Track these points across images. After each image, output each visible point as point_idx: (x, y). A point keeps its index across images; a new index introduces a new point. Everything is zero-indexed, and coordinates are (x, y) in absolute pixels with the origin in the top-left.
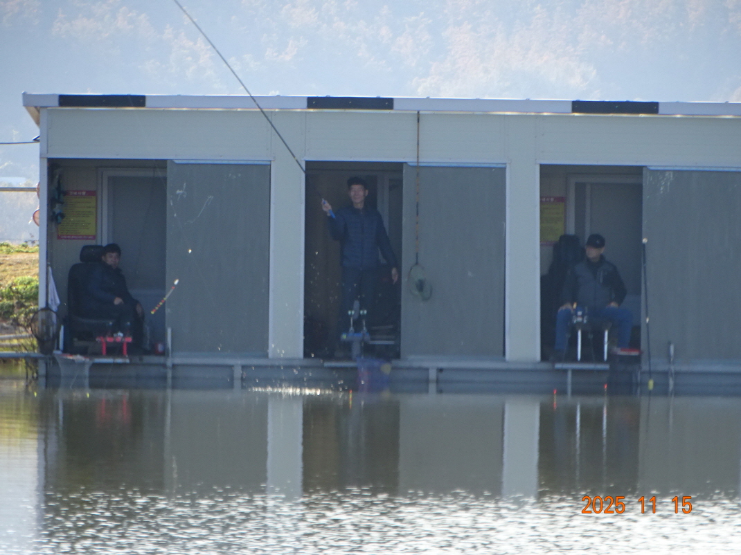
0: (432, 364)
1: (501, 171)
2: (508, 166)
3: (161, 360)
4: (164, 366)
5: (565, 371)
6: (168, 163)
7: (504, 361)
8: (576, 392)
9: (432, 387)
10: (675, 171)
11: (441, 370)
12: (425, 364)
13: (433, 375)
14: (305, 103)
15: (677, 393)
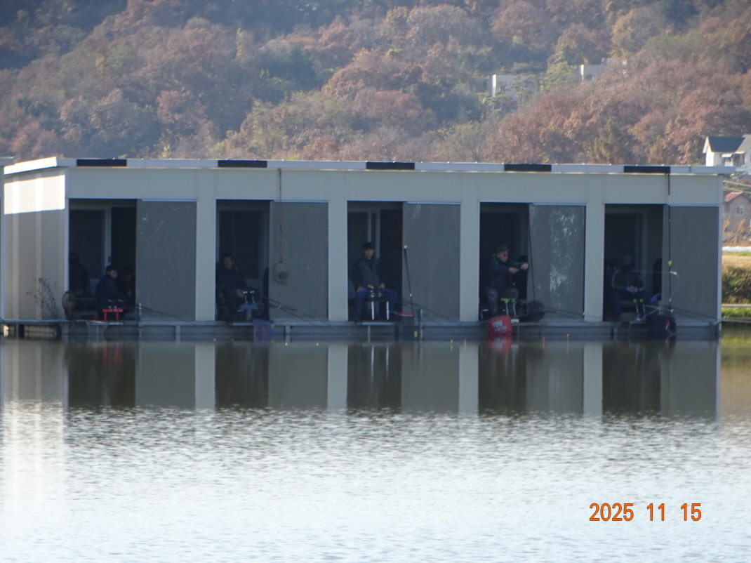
0: (288, 323)
1: (326, 205)
2: (329, 202)
3: (134, 323)
4: (137, 326)
5: (366, 326)
6: (138, 201)
7: (328, 321)
8: (373, 340)
9: (288, 337)
10: (421, 205)
11: (291, 327)
12: (284, 324)
13: (288, 330)
14: (217, 164)
15: (423, 339)
